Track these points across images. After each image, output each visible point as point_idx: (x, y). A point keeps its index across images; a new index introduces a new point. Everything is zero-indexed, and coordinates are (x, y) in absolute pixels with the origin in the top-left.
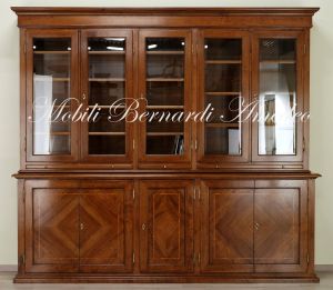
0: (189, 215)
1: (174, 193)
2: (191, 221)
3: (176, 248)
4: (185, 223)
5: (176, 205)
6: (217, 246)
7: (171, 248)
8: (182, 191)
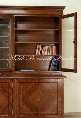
0: (10, 94)
1: (3, 85)
2: (11, 97)
3: (4, 109)
4: (9, 98)
5: (5, 90)
6: (22, 107)
7: (3, 108)
8: (8, 84)
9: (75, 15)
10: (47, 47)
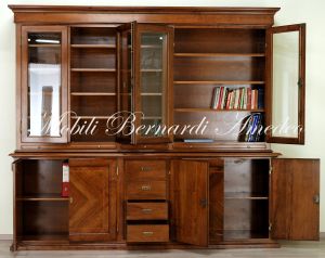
9: (301, 28)
10: (238, 92)
